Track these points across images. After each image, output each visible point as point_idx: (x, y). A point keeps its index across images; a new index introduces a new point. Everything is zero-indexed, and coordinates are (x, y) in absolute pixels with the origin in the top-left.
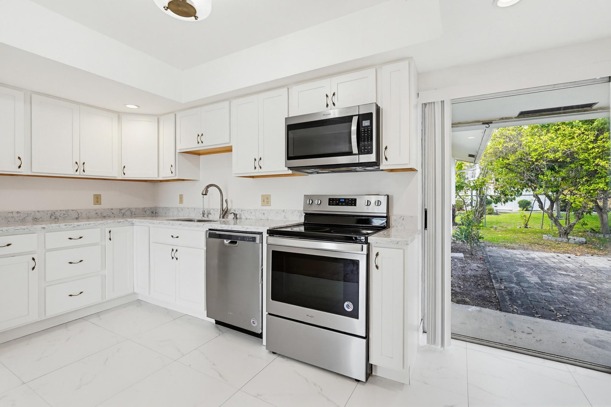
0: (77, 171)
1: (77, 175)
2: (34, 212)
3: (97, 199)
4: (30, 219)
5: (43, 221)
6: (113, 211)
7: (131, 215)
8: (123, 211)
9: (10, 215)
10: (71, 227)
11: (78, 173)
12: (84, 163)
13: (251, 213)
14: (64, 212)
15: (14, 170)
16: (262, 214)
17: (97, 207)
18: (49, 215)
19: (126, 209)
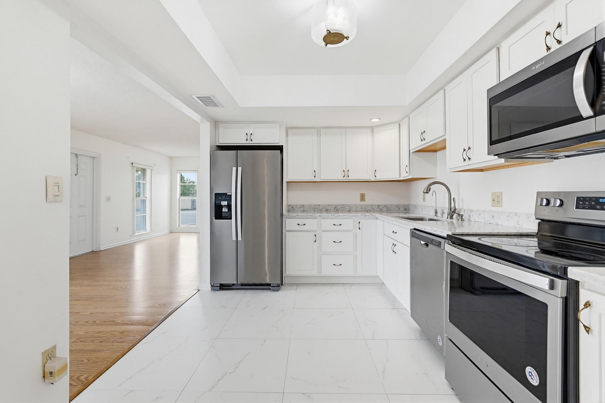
0: (344, 176)
1: (344, 179)
2: (326, 205)
3: (363, 197)
4: (324, 209)
5: (330, 211)
6: (373, 207)
7: (387, 210)
8: (380, 207)
9: (316, 207)
10: (334, 216)
11: (345, 178)
12: (348, 171)
13: (480, 215)
14: (342, 206)
15: (312, 179)
16: (491, 217)
17: (363, 203)
18: (334, 208)
19: (384, 205)
